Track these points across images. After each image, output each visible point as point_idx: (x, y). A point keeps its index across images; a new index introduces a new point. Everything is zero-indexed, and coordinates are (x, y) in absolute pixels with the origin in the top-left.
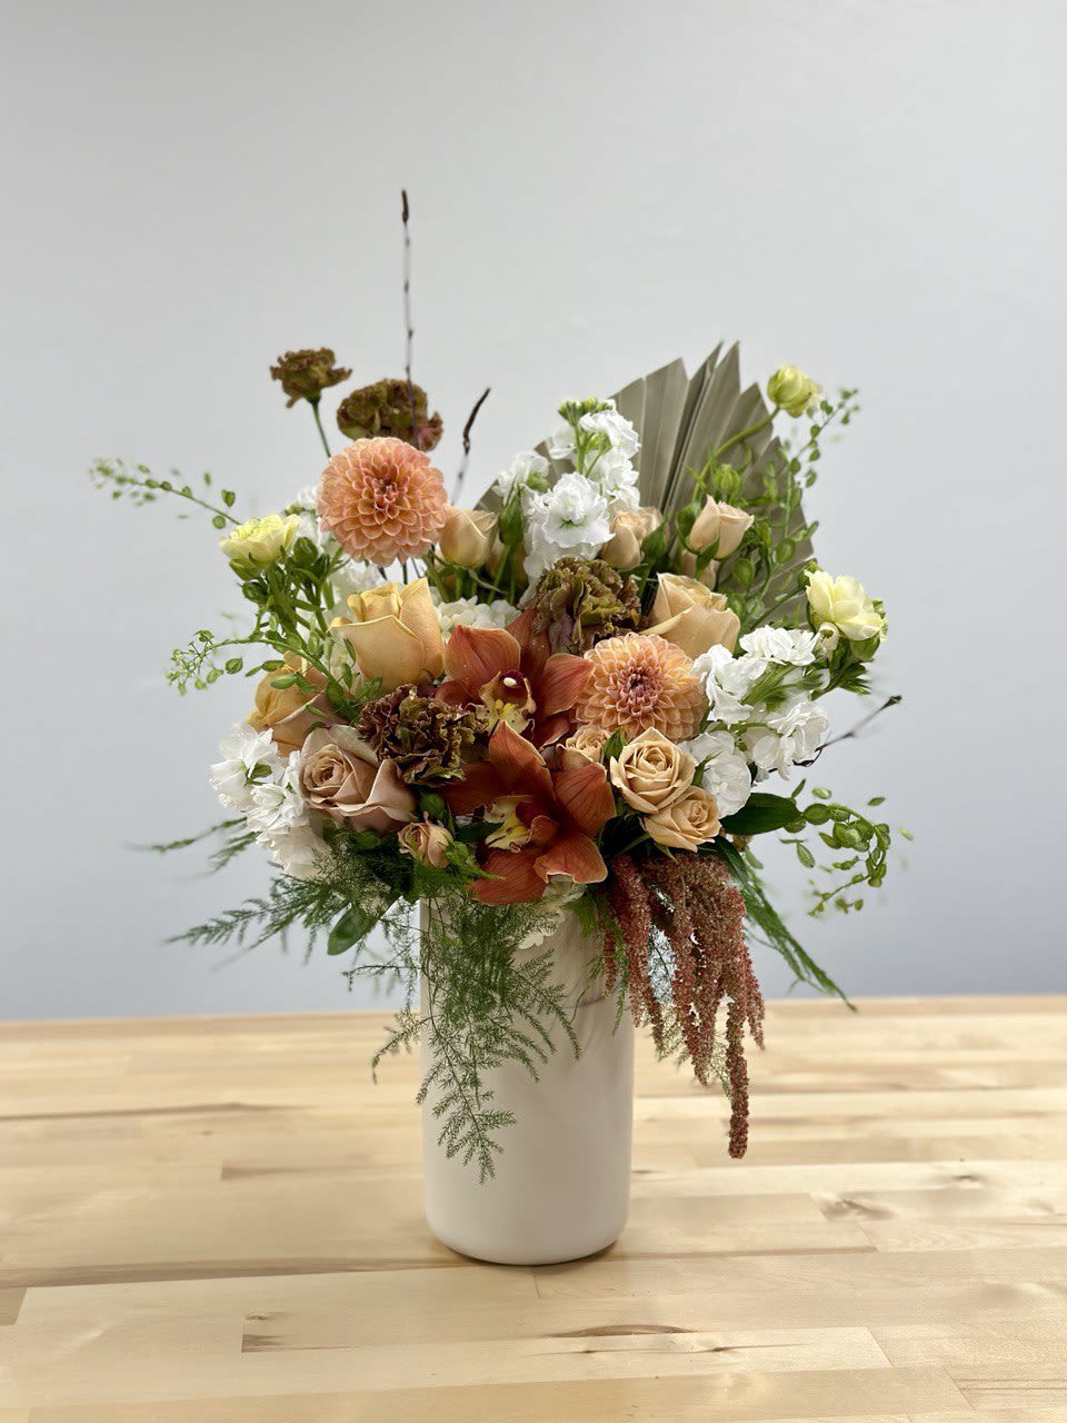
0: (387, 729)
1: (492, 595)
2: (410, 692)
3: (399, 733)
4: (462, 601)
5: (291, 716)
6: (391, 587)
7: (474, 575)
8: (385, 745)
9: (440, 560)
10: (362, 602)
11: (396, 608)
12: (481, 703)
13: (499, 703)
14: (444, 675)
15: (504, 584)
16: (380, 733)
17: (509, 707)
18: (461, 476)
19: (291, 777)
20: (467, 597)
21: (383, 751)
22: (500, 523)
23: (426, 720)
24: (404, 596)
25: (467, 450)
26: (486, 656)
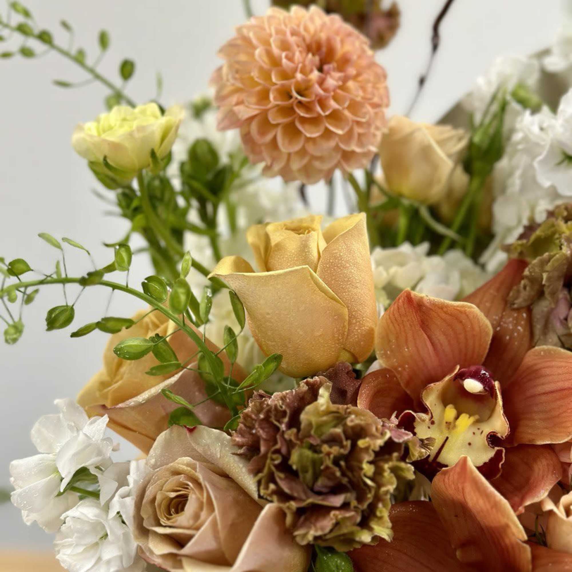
0: (278, 451)
1: (446, 243)
2: (321, 391)
3: (294, 459)
4: (405, 248)
5: (141, 398)
6: (312, 220)
7: (424, 213)
8: (271, 479)
9: (381, 189)
10: (267, 238)
11: (315, 254)
12: (425, 410)
13: (450, 412)
14: (372, 359)
15: (463, 230)
16: (265, 456)
17: (465, 420)
18: (422, 81)
19: (123, 505)
20: (414, 243)
21: (267, 488)
22: (471, 145)
23: (342, 446)
24: (329, 237)
25: (435, 47)
26: (440, 338)
